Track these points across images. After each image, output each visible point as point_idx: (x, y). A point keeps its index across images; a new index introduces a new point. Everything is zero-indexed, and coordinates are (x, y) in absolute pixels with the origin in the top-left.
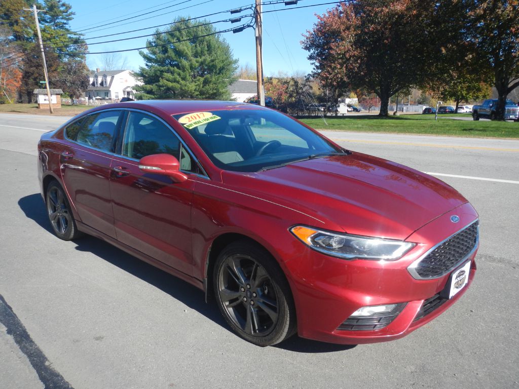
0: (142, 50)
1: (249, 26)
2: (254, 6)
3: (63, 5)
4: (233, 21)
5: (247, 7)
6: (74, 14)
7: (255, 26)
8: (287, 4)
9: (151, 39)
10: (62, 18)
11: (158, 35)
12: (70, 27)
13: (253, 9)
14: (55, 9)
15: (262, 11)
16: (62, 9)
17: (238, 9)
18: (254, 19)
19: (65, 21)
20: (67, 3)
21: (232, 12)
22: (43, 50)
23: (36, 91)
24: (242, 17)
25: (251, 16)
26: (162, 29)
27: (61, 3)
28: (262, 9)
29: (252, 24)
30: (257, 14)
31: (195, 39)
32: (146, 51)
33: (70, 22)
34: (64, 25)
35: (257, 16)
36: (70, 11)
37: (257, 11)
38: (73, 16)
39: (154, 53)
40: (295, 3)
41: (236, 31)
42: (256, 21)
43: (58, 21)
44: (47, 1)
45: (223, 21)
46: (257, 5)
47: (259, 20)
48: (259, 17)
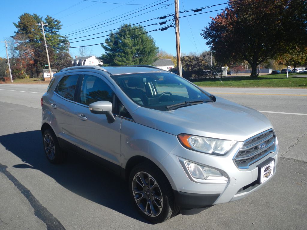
0: (103, 44)
1: (171, 26)
2: (174, 14)
4: (161, 24)
5: (170, 15)
7: (175, 26)
8: (195, 11)
9: (108, 38)
10: (55, 29)
11: (112, 35)
12: (60, 33)
13: (174, 16)
14: (52, 23)
15: (179, 17)
16: (55, 23)
17: (165, 16)
18: (174, 22)
19: (57, 30)
20: (58, 20)
21: (161, 18)
22: (46, 47)
24: (167, 21)
25: (172, 20)
27: (55, 20)
28: (179, 15)
29: (173, 25)
30: (176, 19)
32: (105, 45)
33: (60, 30)
34: (57, 32)
36: (60, 24)
37: (176, 17)
38: (61, 27)
39: (110, 46)
40: (200, 10)
41: (163, 30)
42: (176, 23)
43: (53, 30)
44: (47, 19)
45: (155, 24)
46: (176, 13)
47: (177, 22)
48: (177, 20)
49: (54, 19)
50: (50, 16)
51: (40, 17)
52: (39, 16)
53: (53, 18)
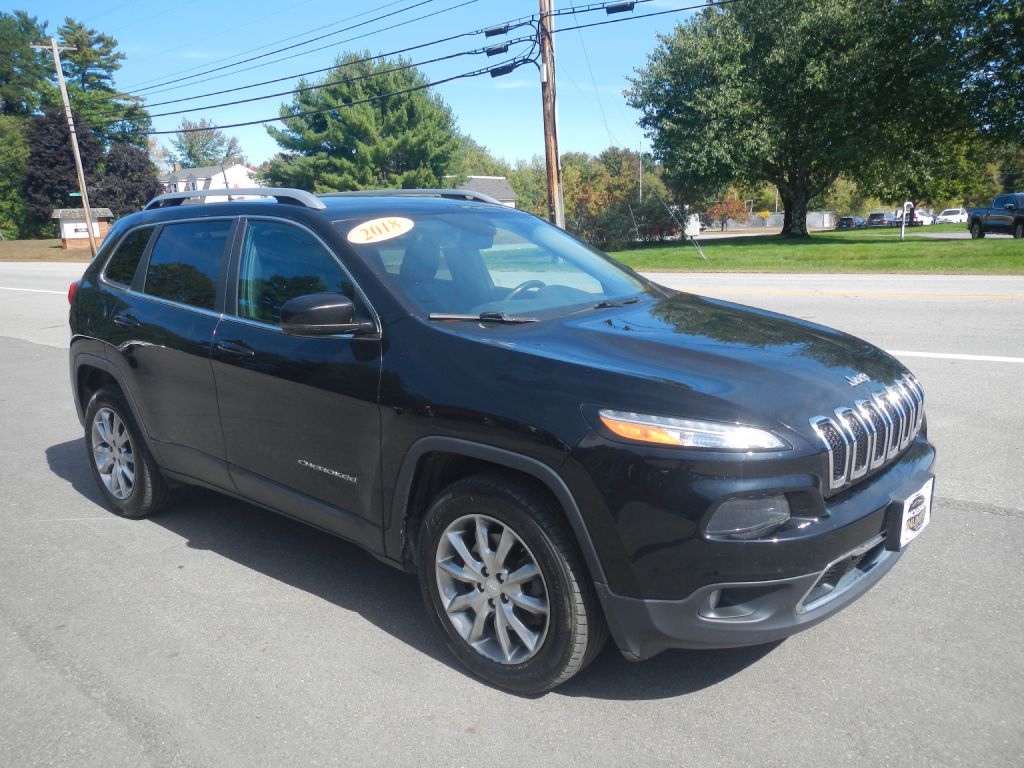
0: (273, 124)
1: (526, 61)
2: (538, 18)
3: (100, 39)
4: (491, 52)
5: (523, 21)
6: (123, 57)
7: (539, 61)
8: (611, 10)
9: (289, 101)
10: (100, 66)
11: (303, 92)
12: (113, 83)
13: (536, 24)
14: (85, 48)
15: (554, 29)
16: (96, 47)
17: (503, 26)
18: (537, 45)
19: (104, 73)
20: (107, 35)
21: (489, 34)
22: (72, 129)
23: (58, 213)
24: (511, 43)
25: (531, 40)
26: (313, 80)
27: (95, 36)
28: (553, 23)
29: (532, 57)
30: (543, 35)
31: (382, 98)
32: (280, 126)
33: (115, 73)
34: (102, 81)
35: (543, 40)
36: (115, 51)
37: (544, 30)
38: (120, 61)
39: (298, 130)
40: (629, 7)
41: (495, 73)
42: (542, 51)
43: (90, 71)
44: (66, 33)
45: (469, 53)
46: (542, 17)
47: (547, 48)
48: (547, 41)
49: (91, 33)
50: (77, 22)
51: (40, 22)
52: (35, 19)
53: (89, 30)
